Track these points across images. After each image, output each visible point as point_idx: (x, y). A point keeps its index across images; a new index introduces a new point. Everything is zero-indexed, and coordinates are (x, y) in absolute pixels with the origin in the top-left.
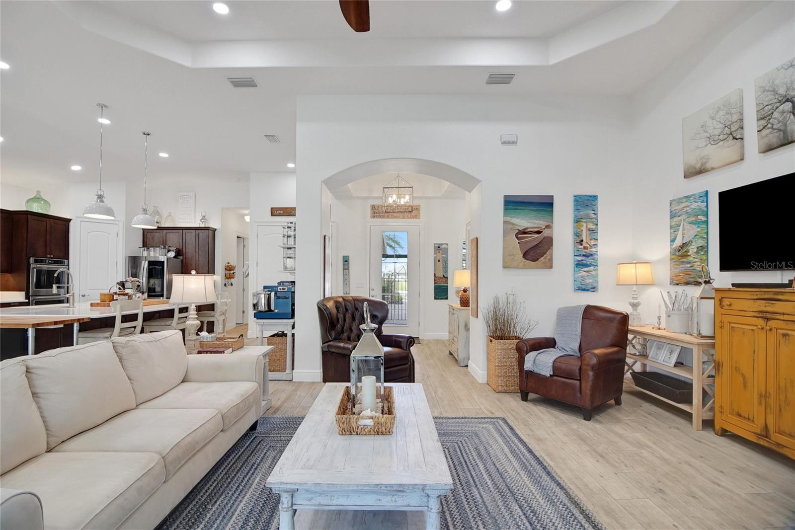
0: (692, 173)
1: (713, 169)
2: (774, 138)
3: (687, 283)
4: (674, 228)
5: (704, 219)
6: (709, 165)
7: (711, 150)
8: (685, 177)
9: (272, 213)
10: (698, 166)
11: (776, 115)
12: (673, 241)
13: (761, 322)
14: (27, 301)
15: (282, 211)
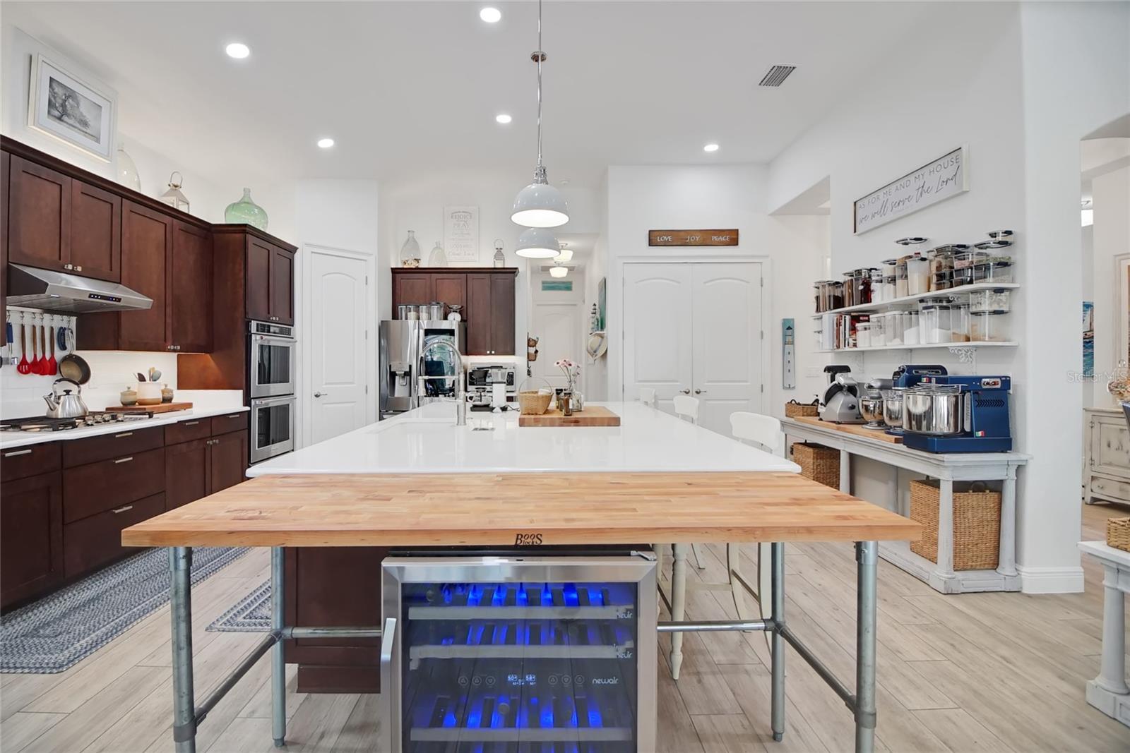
9: (650, 240)
14: (247, 408)
15: (669, 238)
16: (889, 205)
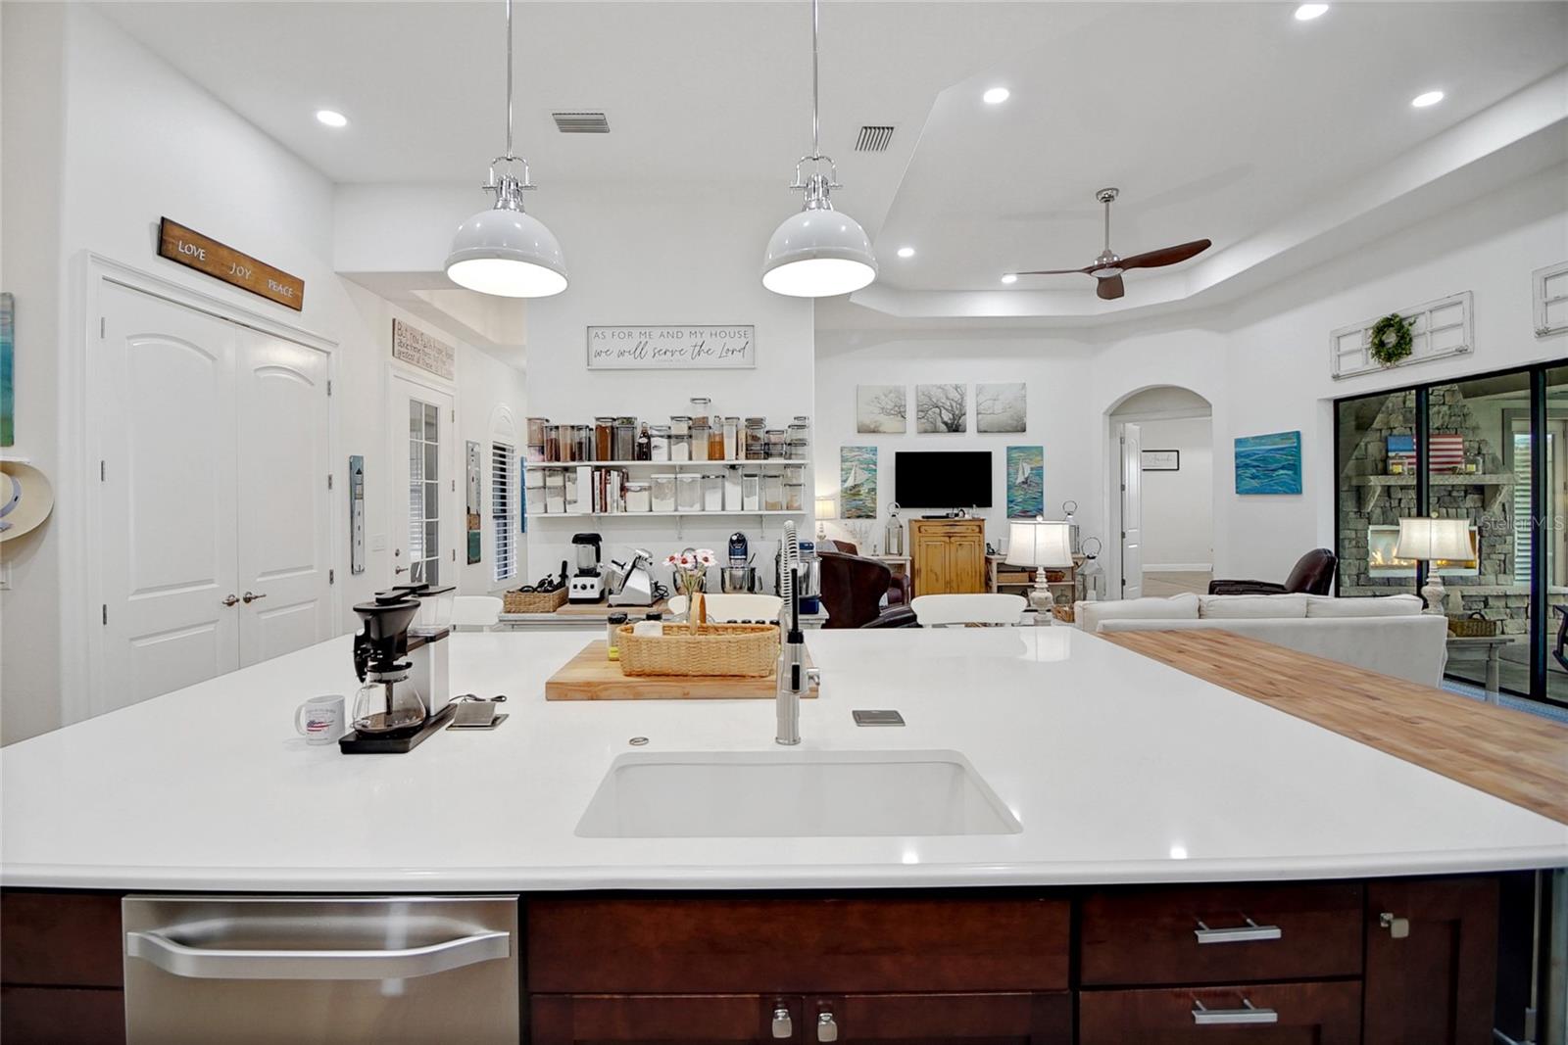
0: (863, 430)
1: (885, 432)
2: (929, 427)
3: (859, 517)
4: (845, 472)
5: (874, 467)
6: (881, 429)
7: (882, 418)
8: (859, 432)
9: (160, 239)
10: (872, 427)
11: (930, 412)
12: (844, 481)
13: (947, 539)
15: (202, 253)
16: (649, 349)
